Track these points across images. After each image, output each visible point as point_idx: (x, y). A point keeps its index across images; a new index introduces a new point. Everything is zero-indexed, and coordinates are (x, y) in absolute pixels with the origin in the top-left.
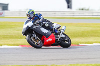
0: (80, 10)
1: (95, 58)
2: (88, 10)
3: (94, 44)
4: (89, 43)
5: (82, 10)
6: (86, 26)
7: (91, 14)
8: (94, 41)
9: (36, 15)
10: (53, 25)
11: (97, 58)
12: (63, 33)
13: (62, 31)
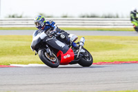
0: (10, 17)
1: (32, 85)
2: (21, 17)
3: (30, 65)
4: (23, 63)
5: (13, 17)
6: (19, 40)
7: (25, 23)
8: (30, 60)
9: (48, 22)
10: (69, 36)
11: (35, 84)
12: (83, 48)
13: (81, 44)
